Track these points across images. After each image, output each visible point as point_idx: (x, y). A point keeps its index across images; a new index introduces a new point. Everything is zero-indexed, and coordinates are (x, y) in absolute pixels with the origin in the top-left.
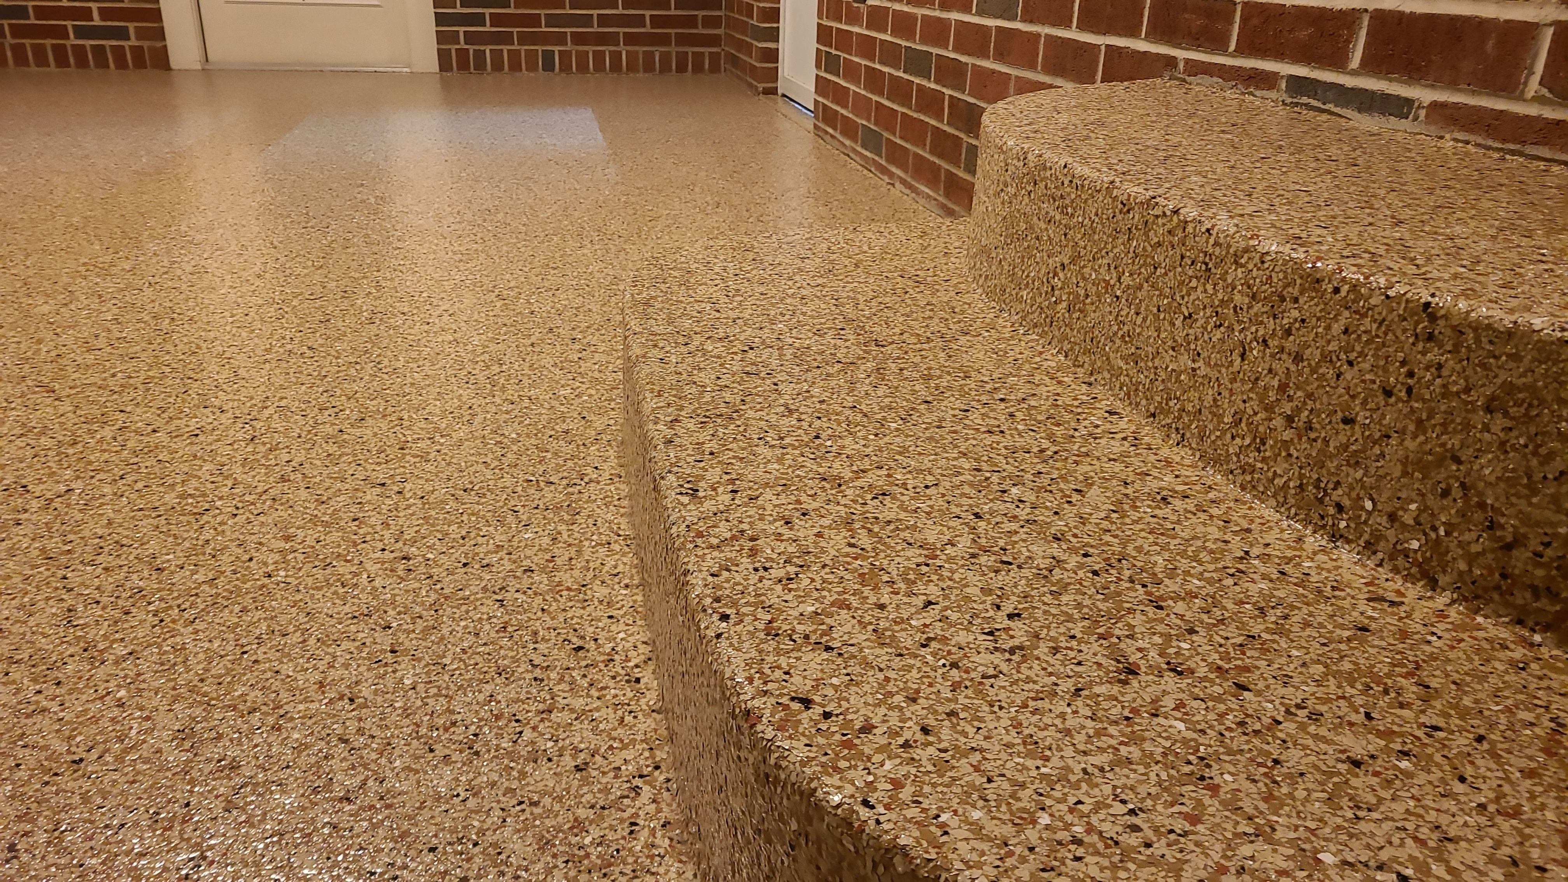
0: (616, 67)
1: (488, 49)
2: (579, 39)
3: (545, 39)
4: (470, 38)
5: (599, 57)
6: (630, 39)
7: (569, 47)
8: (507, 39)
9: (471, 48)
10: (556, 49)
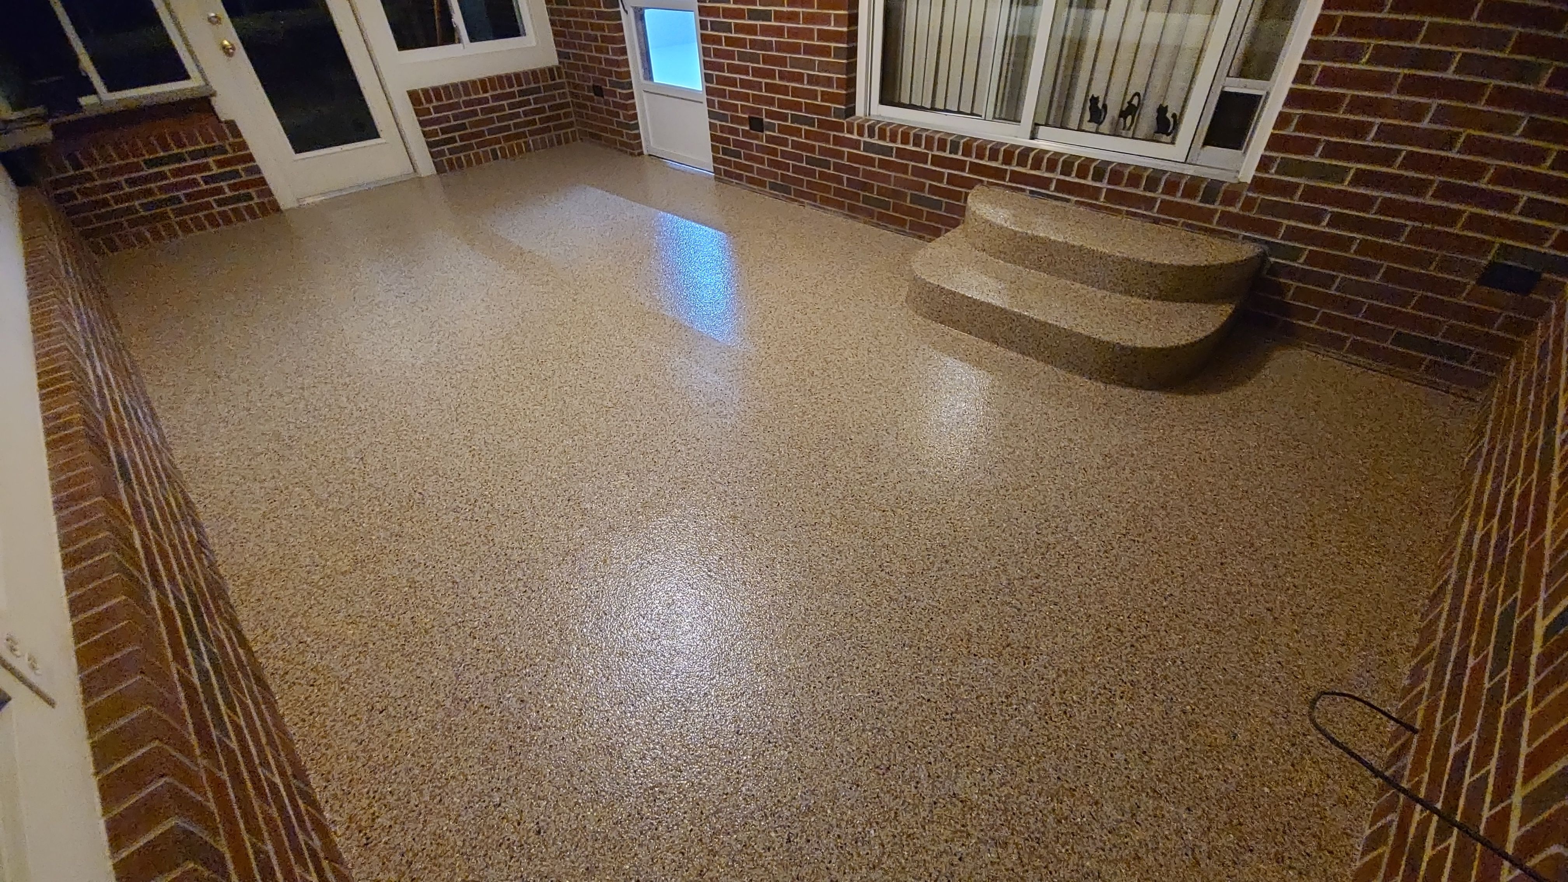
0: (528, 150)
1: (462, 155)
2: (507, 139)
3: (490, 143)
4: (451, 152)
5: (519, 146)
6: (532, 133)
7: (503, 144)
8: (470, 147)
9: (453, 157)
10: (497, 147)
